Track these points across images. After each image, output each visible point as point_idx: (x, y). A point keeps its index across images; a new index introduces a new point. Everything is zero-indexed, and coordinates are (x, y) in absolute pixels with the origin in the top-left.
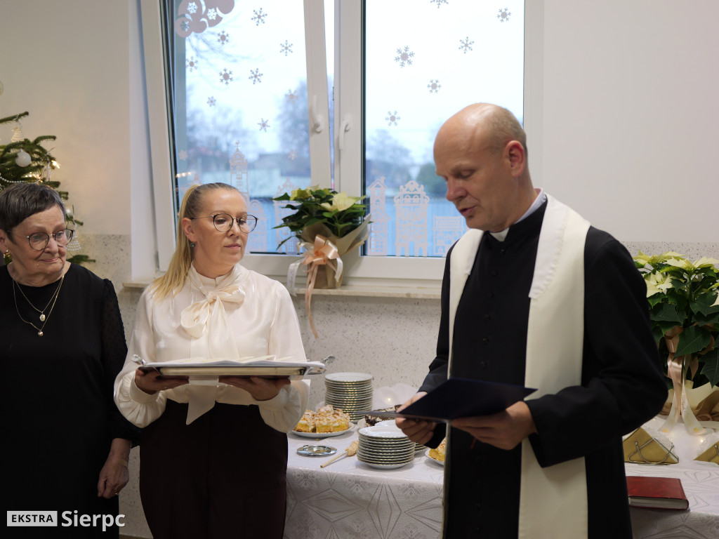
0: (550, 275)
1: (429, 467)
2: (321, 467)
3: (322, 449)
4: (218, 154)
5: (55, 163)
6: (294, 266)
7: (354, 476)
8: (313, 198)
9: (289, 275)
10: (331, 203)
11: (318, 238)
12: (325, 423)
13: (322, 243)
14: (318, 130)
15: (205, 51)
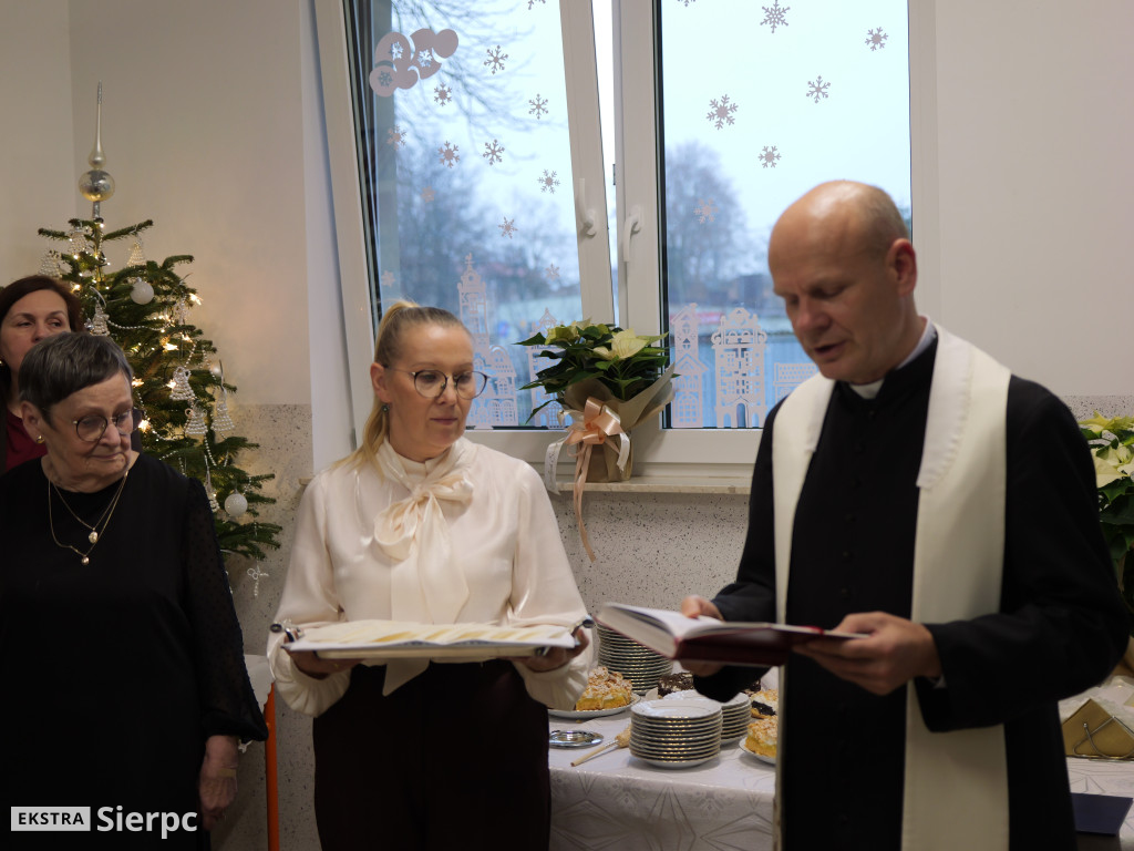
0: (952, 451)
1: (744, 765)
2: (573, 765)
3: (579, 736)
4: (521, 272)
5: (193, 297)
6: (554, 448)
7: (620, 779)
8: (583, 339)
9: (548, 461)
10: (609, 347)
11: (589, 403)
12: (589, 694)
13: (595, 410)
14: (590, 232)
15: (482, 116)
